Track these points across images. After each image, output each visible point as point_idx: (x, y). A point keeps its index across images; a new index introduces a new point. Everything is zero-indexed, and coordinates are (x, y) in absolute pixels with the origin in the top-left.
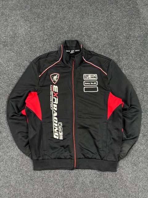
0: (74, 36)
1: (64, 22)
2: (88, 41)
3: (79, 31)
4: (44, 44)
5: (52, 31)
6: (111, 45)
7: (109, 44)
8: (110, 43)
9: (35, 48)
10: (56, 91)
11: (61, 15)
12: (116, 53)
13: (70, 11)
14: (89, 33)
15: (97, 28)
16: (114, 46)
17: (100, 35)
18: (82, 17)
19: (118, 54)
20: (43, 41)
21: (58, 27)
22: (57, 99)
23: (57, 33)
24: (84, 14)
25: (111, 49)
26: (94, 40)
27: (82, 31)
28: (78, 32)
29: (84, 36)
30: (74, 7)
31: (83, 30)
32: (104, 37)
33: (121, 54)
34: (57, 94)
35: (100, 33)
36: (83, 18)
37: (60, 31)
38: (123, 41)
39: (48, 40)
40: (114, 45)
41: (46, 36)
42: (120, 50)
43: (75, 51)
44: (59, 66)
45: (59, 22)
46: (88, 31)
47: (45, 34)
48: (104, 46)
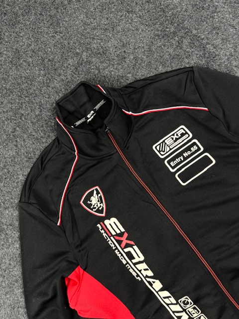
0: (69, 77)
1: (24, 64)
2: (105, 65)
3: (72, 58)
4: (16, 146)
5: (12, 102)
6: (165, 35)
7: (158, 36)
8: (159, 33)
9: (5, 166)
10: (118, 232)
11: (5, 52)
12: (191, 45)
13: (17, 30)
14: (95, 46)
15: (104, 21)
16: (174, 33)
17: (124, 30)
18: (55, 23)
19: (197, 43)
20: (9, 139)
21: (19, 84)
22: (135, 247)
23: (27, 99)
24: (53, 12)
25: (172, 45)
26: (118, 53)
27: (77, 54)
28: (70, 61)
29: (90, 63)
30: (20, 13)
31: (78, 50)
32: (137, 30)
33: (203, 39)
34: (126, 235)
35: (119, 28)
36: (58, 24)
37: (30, 89)
38: (185, 7)
39: (18, 129)
40: (172, 30)
41: (8, 124)
42: (194, 32)
43: (95, 110)
44: (84, 168)
45: (13, 72)
46: (89, 44)
47: (3, 122)
48: (150, 50)
